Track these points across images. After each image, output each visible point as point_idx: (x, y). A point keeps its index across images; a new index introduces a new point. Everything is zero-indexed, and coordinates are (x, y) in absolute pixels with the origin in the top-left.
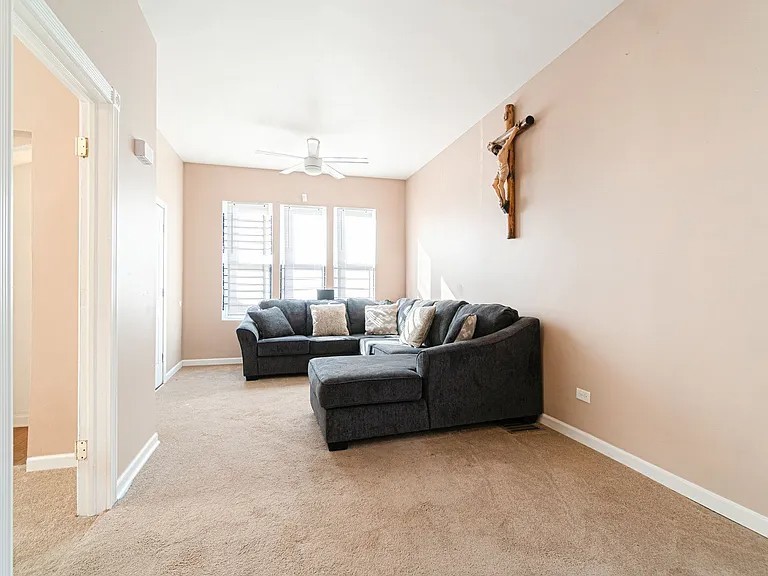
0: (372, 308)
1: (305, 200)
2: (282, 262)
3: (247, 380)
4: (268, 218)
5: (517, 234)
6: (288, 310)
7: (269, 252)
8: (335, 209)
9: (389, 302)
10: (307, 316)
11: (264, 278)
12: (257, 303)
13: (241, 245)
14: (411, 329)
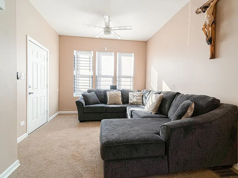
0: (132, 93)
1: (106, 50)
2: (97, 74)
3: (80, 122)
4: (91, 57)
5: (215, 56)
6: (98, 93)
7: (91, 70)
8: (118, 53)
9: (139, 91)
10: (105, 96)
11: (90, 80)
12: (86, 90)
13: (81, 68)
14: (151, 103)
